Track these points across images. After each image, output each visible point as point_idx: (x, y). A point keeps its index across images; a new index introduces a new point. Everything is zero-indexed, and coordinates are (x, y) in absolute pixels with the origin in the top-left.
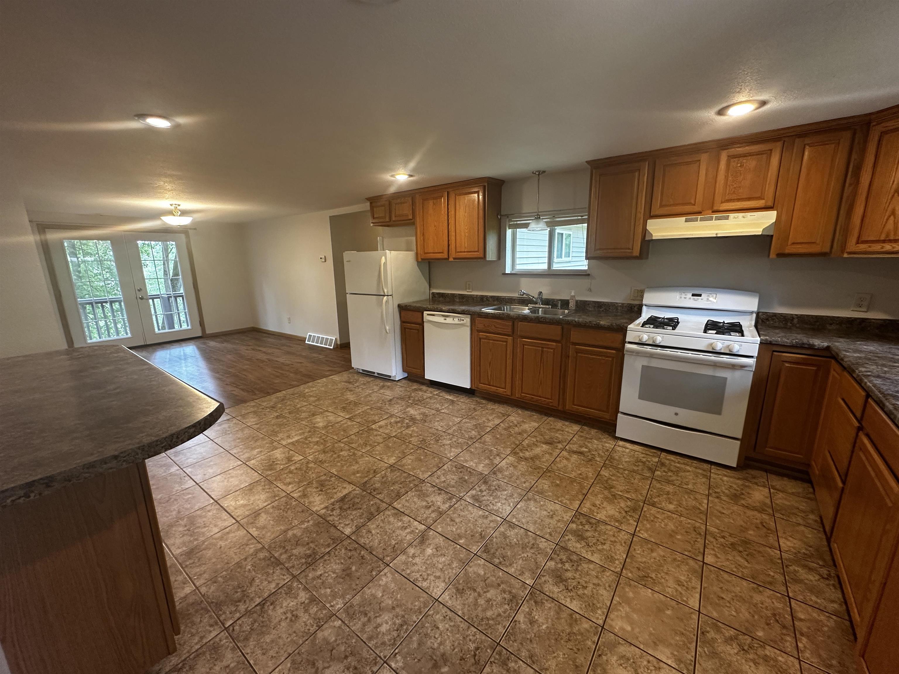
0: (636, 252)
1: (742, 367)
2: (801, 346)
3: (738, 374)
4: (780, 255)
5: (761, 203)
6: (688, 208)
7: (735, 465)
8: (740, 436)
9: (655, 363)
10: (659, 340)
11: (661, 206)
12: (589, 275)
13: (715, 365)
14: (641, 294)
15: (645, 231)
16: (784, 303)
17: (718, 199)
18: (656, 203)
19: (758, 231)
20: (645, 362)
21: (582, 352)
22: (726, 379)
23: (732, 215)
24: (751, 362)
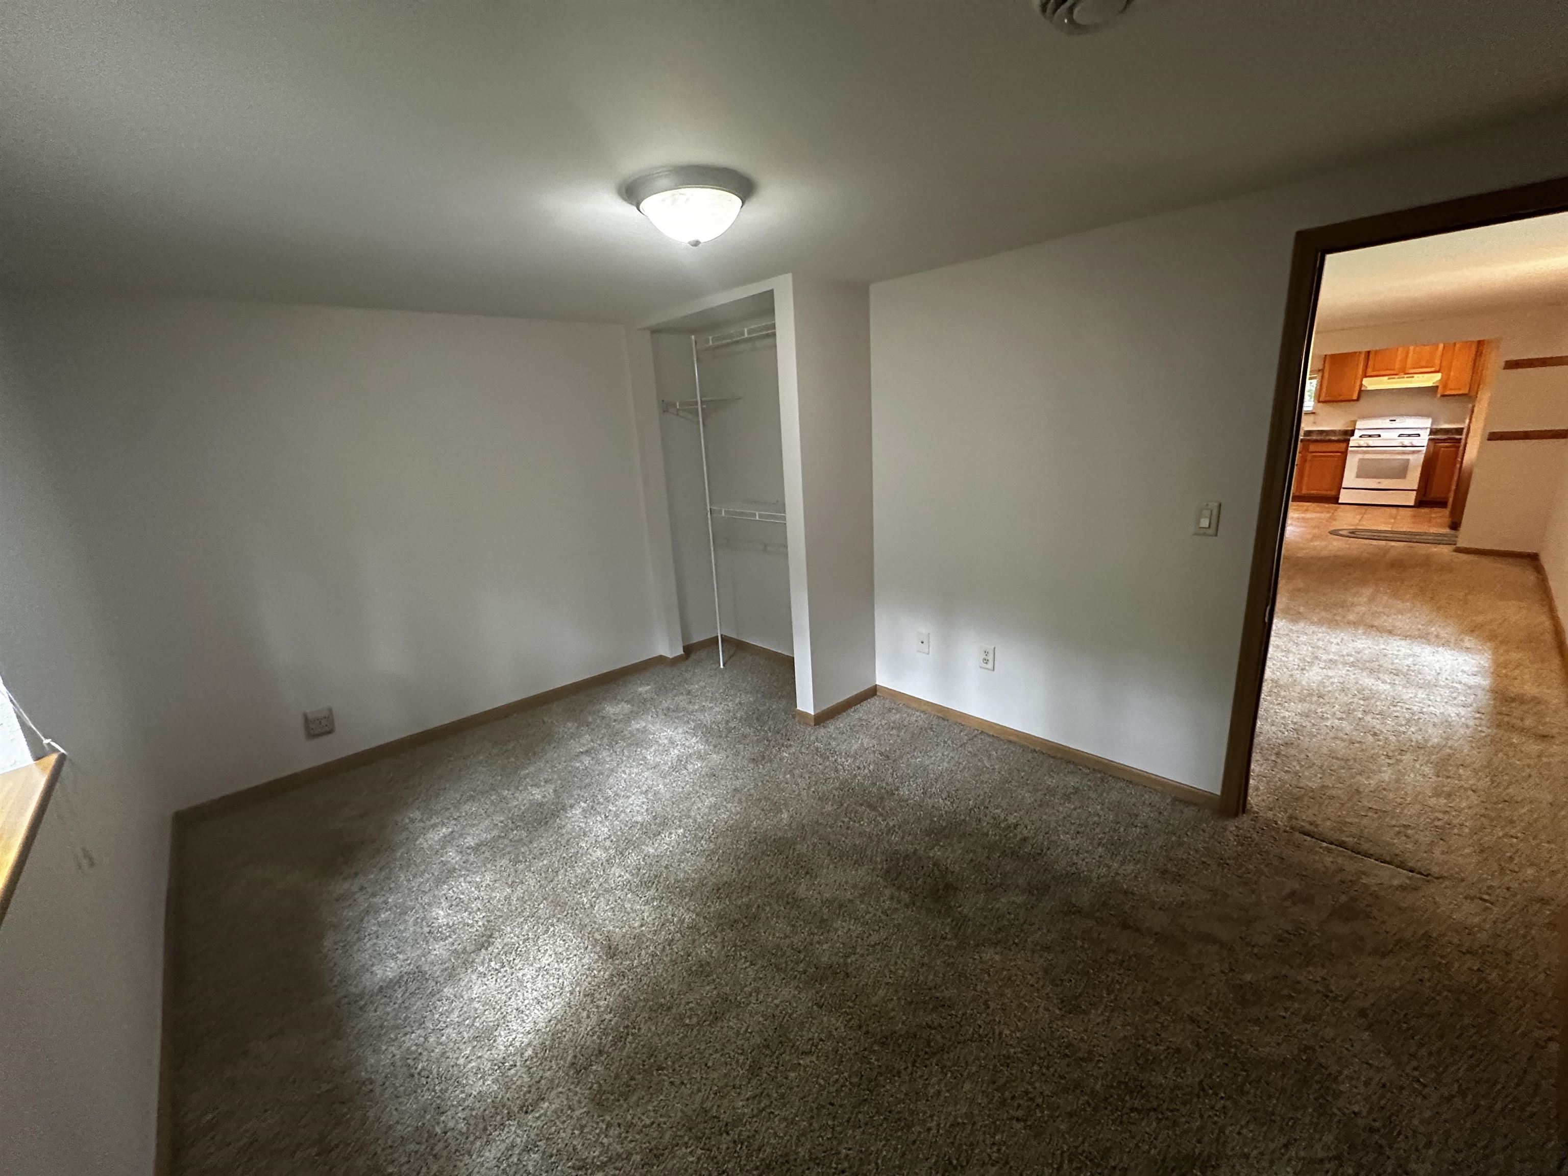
0: (1355, 397)
1: (1419, 451)
2: (1450, 439)
3: (1416, 455)
4: (1443, 396)
5: (1433, 369)
6: (1388, 372)
7: (1412, 503)
8: (1416, 487)
9: (1367, 456)
10: (1371, 444)
11: (1373, 371)
12: (1314, 413)
13: (1404, 453)
14: (1354, 422)
15: (1361, 385)
16: (1446, 423)
17: (1409, 365)
18: (1369, 370)
19: (1430, 384)
20: (1360, 456)
21: (1316, 457)
22: (1408, 460)
23: (1416, 376)
24: (1424, 449)
